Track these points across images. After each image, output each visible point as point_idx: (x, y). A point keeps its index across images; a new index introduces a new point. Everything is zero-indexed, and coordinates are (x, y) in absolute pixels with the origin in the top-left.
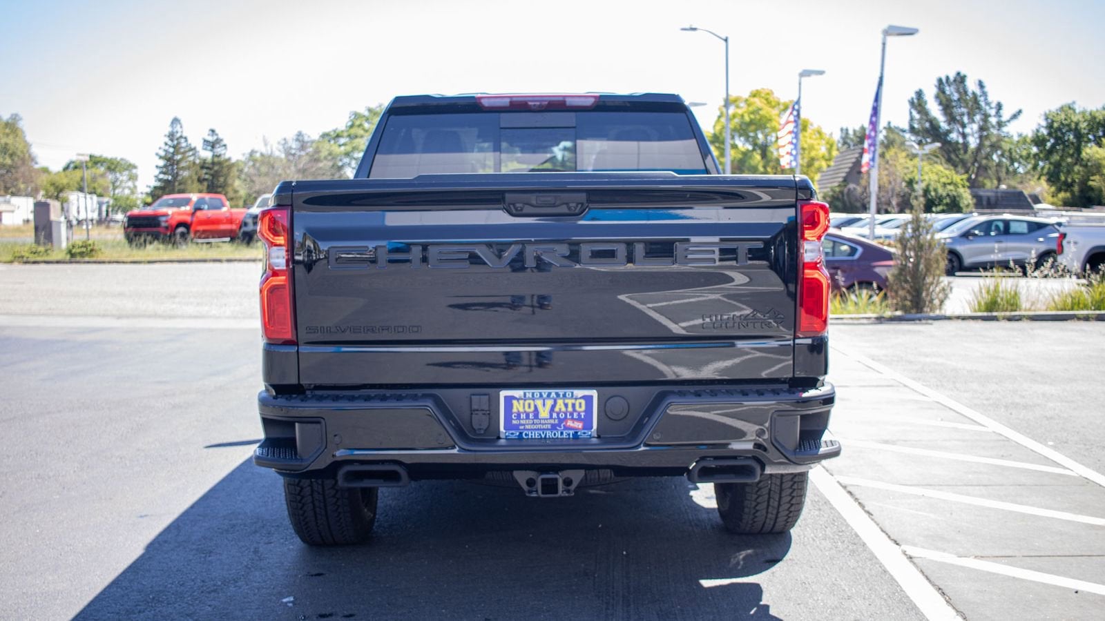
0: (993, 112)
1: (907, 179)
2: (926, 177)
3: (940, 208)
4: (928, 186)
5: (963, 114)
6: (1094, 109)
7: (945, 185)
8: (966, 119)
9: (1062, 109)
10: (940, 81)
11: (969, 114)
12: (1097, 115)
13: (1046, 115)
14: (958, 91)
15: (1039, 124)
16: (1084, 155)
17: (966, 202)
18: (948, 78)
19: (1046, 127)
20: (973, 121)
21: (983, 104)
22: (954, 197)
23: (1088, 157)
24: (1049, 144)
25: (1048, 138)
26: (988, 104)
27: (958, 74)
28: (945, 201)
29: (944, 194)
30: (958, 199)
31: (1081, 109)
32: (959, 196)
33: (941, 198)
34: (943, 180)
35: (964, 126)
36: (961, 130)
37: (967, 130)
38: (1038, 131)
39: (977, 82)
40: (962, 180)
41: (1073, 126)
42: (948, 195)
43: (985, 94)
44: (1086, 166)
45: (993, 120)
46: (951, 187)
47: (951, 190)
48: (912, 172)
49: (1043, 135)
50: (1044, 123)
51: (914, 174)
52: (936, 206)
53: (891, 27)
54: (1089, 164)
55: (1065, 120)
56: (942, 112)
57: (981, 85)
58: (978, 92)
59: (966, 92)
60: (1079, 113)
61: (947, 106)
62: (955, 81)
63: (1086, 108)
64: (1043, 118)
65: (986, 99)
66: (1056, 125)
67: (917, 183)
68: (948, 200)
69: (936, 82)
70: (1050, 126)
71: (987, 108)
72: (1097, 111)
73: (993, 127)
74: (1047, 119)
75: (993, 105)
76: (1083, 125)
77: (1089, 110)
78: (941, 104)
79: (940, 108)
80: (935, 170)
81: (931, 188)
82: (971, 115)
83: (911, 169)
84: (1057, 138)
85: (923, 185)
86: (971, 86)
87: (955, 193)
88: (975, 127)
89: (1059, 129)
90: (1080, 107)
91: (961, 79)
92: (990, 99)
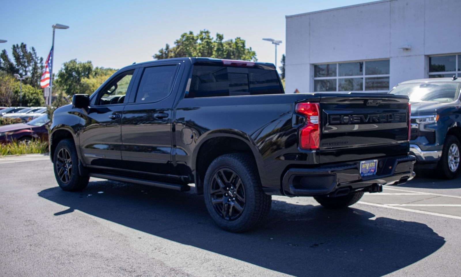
0: (39, 62)
1: (15, 91)
2: (23, 90)
3: (31, 104)
4: (25, 94)
5: (25, 62)
6: (84, 62)
7: (32, 94)
8: (26, 64)
9: (71, 62)
10: (14, 46)
11: (28, 62)
12: (86, 65)
13: (64, 64)
14: (23, 51)
15: (62, 68)
16: (82, 82)
17: (42, 102)
18: (17, 45)
19: (65, 69)
20: (30, 65)
21: (34, 58)
22: (37, 99)
23: (83, 83)
24: (66, 77)
25: (66, 74)
26: (37, 58)
27: (22, 44)
28: (33, 101)
29: (32, 98)
30: (39, 100)
31: (79, 62)
32: (39, 99)
33: (31, 100)
34: (31, 91)
35: (26, 67)
36: (24, 69)
37: (27, 69)
38: (61, 71)
39: (31, 48)
40: (40, 91)
41: (76, 69)
42: (34, 98)
43: (35, 53)
44: (82, 86)
45: (39, 65)
46: (35, 95)
47: (36, 96)
48: (17, 88)
49: (63, 72)
50: (64, 68)
51: (18, 88)
52: (29, 103)
53: (57, 25)
54: (84, 86)
55: (73, 66)
56: (15, 61)
57: (33, 49)
58: (32, 52)
59: (26, 52)
60: (78, 64)
61: (17, 58)
62: (21, 46)
63: (81, 62)
64: (63, 65)
65: (35, 56)
66: (69, 69)
67: (20, 93)
68: (34, 101)
69: (12, 47)
70: (66, 69)
71: (36, 60)
72: (85, 63)
73: (39, 68)
74: (65, 65)
75: (39, 58)
76: (80, 69)
77: (82, 63)
78: (15, 57)
79: (14, 58)
80: (27, 87)
81: (27, 95)
82: (29, 62)
83: (16, 86)
84: (69, 74)
85: (22, 94)
86: (29, 50)
87: (37, 98)
88: (31, 68)
89: (70, 70)
90: (78, 61)
91: (24, 46)
92: (37, 56)
